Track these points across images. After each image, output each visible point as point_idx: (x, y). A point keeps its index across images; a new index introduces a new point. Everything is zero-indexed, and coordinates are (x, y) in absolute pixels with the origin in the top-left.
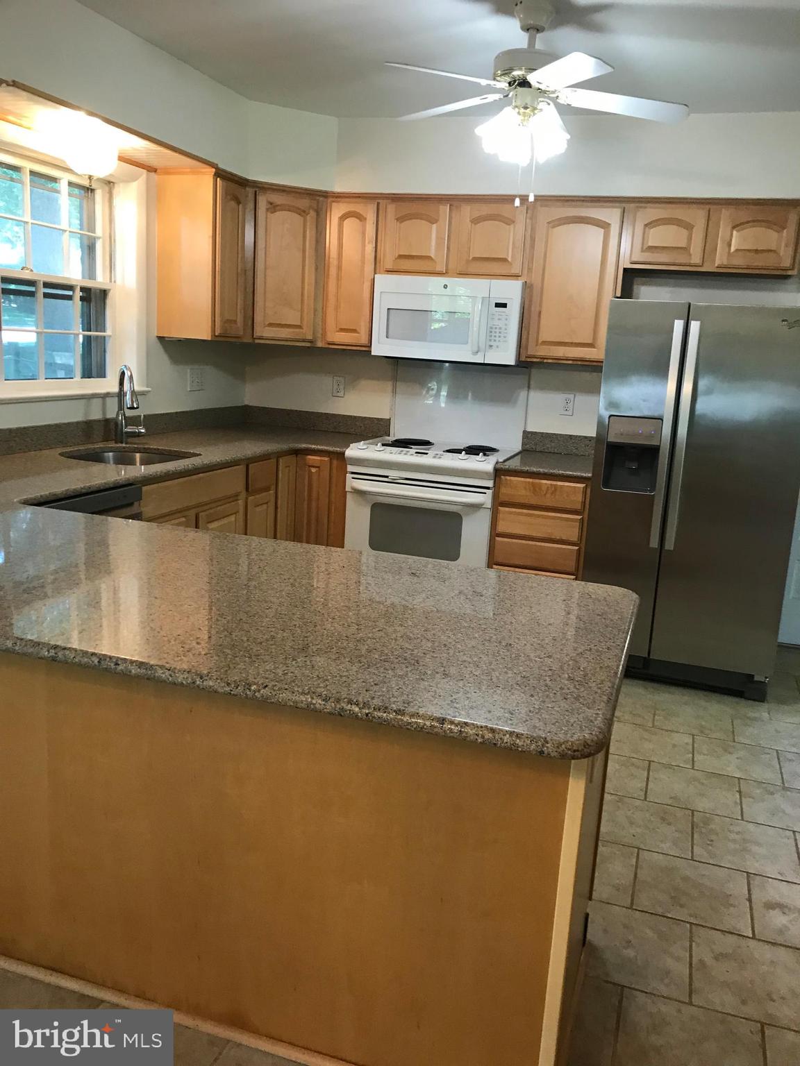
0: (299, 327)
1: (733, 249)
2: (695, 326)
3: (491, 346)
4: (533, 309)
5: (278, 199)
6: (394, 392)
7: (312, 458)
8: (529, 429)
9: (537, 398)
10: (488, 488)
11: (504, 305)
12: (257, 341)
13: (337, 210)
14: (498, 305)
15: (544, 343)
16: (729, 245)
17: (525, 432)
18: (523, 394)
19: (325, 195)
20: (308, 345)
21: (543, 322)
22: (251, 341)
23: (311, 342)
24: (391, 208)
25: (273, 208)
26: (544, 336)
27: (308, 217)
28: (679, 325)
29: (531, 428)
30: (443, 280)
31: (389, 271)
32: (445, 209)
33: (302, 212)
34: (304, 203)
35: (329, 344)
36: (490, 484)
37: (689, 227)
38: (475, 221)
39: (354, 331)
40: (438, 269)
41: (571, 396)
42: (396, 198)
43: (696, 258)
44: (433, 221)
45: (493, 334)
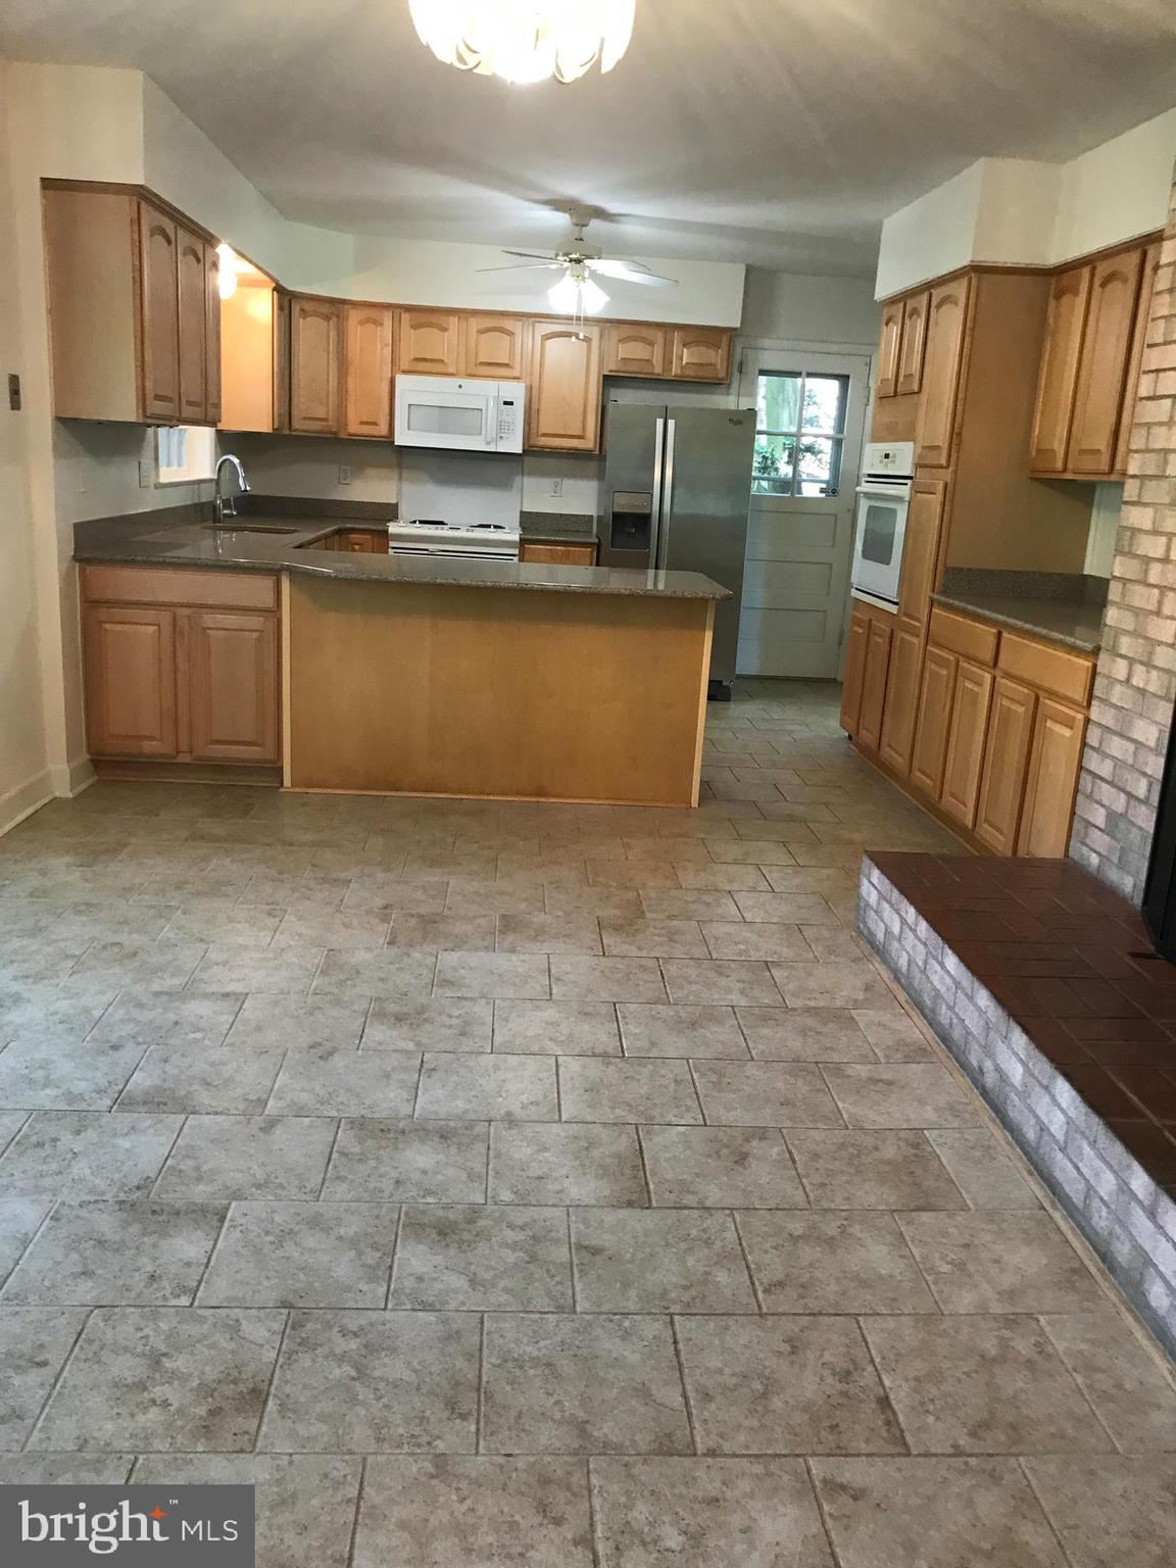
0: (326, 420)
1: (684, 363)
2: (671, 423)
3: (501, 437)
4: (533, 406)
5: (307, 306)
6: (400, 478)
7: (353, 536)
8: (525, 510)
9: (530, 483)
10: (514, 555)
11: (511, 403)
12: (294, 433)
13: (354, 316)
14: (506, 403)
15: (544, 435)
16: (682, 359)
17: (522, 512)
18: (518, 479)
19: (344, 302)
20: (333, 436)
21: (542, 417)
22: (288, 432)
23: (334, 433)
24: (405, 317)
25: (304, 313)
26: (543, 430)
27: (331, 322)
28: (660, 422)
29: (526, 509)
30: (458, 381)
31: (405, 372)
32: (453, 321)
33: (327, 318)
34: (325, 309)
35: (350, 435)
36: (516, 552)
37: (652, 344)
38: (481, 332)
39: (375, 424)
40: (451, 370)
41: (559, 480)
42: (409, 309)
43: (658, 369)
44: (445, 330)
45: (502, 428)
